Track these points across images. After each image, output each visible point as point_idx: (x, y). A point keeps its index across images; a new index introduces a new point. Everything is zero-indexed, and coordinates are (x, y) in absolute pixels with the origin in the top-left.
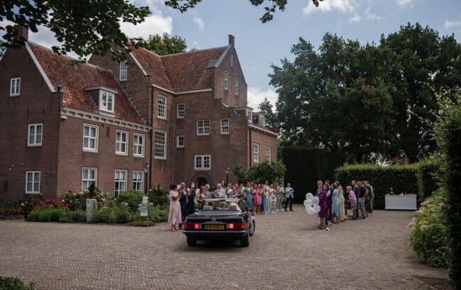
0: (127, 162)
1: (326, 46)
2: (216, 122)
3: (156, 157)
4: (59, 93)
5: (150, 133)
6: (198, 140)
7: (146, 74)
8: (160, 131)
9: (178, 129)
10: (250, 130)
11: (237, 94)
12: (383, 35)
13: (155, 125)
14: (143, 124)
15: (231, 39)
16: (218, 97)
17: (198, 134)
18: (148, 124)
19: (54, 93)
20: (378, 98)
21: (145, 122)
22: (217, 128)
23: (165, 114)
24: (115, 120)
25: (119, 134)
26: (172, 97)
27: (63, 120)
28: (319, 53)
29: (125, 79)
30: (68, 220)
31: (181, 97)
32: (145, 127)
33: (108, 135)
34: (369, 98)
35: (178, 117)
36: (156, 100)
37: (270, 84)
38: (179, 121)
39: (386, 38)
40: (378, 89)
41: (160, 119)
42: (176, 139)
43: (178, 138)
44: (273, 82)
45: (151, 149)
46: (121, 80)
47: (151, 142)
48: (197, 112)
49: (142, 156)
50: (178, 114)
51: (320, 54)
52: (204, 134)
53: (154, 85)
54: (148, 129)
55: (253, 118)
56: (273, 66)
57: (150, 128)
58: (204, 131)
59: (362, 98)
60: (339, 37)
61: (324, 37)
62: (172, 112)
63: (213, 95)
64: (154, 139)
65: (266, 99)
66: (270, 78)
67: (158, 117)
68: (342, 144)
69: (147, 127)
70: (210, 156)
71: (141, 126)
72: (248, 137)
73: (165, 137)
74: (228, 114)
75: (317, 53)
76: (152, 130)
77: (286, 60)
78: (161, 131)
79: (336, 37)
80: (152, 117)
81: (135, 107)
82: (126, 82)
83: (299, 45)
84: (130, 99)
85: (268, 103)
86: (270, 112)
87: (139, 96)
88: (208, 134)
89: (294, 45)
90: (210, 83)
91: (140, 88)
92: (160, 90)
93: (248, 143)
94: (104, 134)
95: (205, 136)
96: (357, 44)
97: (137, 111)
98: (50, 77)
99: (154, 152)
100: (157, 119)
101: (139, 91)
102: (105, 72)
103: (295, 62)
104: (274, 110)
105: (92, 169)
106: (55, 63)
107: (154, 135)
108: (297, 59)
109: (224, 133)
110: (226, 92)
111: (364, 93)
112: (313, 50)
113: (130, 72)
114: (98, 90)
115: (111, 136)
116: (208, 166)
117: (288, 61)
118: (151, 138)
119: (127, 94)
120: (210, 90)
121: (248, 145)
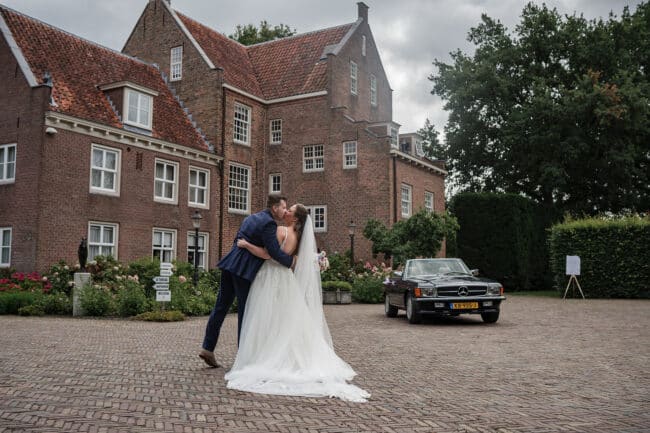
0: (175, 215)
1: (528, 24)
2: (334, 149)
3: (231, 210)
4: (44, 89)
5: (220, 167)
6: (304, 180)
7: (212, 66)
8: (238, 165)
9: (270, 162)
10: (394, 158)
11: (374, 104)
12: (626, 8)
13: (229, 153)
14: (207, 151)
15: (363, 9)
16: (339, 106)
17: (305, 170)
18: (216, 153)
19: (34, 88)
20: (624, 106)
21: (211, 148)
22: (336, 158)
23: (248, 136)
24: (151, 141)
25: (160, 166)
26: (261, 109)
27: (50, 135)
28: (516, 38)
29: (179, 78)
30: (35, 312)
31: (277, 109)
32: (209, 156)
33: (139, 166)
34: (607, 106)
35: (272, 142)
36: (230, 112)
37: (433, 93)
38: (273, 149)
39: (632, 14)
40: (623, 90)
41: (238, 145)
42: (268, 179)
43: (271, 180)
44: (438, 90)
45: (221, 195)
46: (172, 79)
47: (222, 183)
48: (302, 133)
49: (205, 205)
50: (272, 137)
51: (518, 38)
52: (315, 169)
53: (225, 85)
54: (214, 160)
55: (401, 141)
56: (437, 64)
57: (219, 159)
58: (315, 164)
59: (593, 106)
60: (550, 8)
61: (525, 12)
62: (260, 133)
63: (330, 103)
64: (227, 178)
65: (428, 121)
66: (433, 84)
67: (235, 140)
68: (559, 196)
69: (214, 157)
70: (325, 208)
71: (204, 154)
72: (391, 173)
73: (249, 175)
74: (354, 133)
75: (511, 38)
76: (222, 162)
77: (459, 53)
78: (241, 166)
79: (545, 10)
80: (223, 140)
81: (194, 124)
82: (180, 82)
83: (481, 26)
84: (186, 110)
85: (431, 128)
86: (435, 142)
87: (202, 104)
88: (321, 169)
89: (472, 29)
90: (324, 81)
91: (203, 91)
92: (239, 94)
93: (392, 183)
94: (132, 165)
95: (317, 173)
96: (581, 23)
97: (198, 130)
98: (32, 64)
99: (227, 200)
100: (233, 144)
101: (202, 95)
102: (145, 67)
103: (476, 57)
104: (442, 139)
105: (109, 225)
106: (48, 43)
107: (227, 171)
108: (478, 51)
109: (350, 166)
110: (353, 99)
111: (599, 97)
112: (506, 33)
113: (187, 66)
114: (122, 88)
115: (145, 169)
116: (322, 225)
117: (463, 54)
118: (222, 176)
119: (181, 103)
120: (325, 92)
121: (392, 187)
